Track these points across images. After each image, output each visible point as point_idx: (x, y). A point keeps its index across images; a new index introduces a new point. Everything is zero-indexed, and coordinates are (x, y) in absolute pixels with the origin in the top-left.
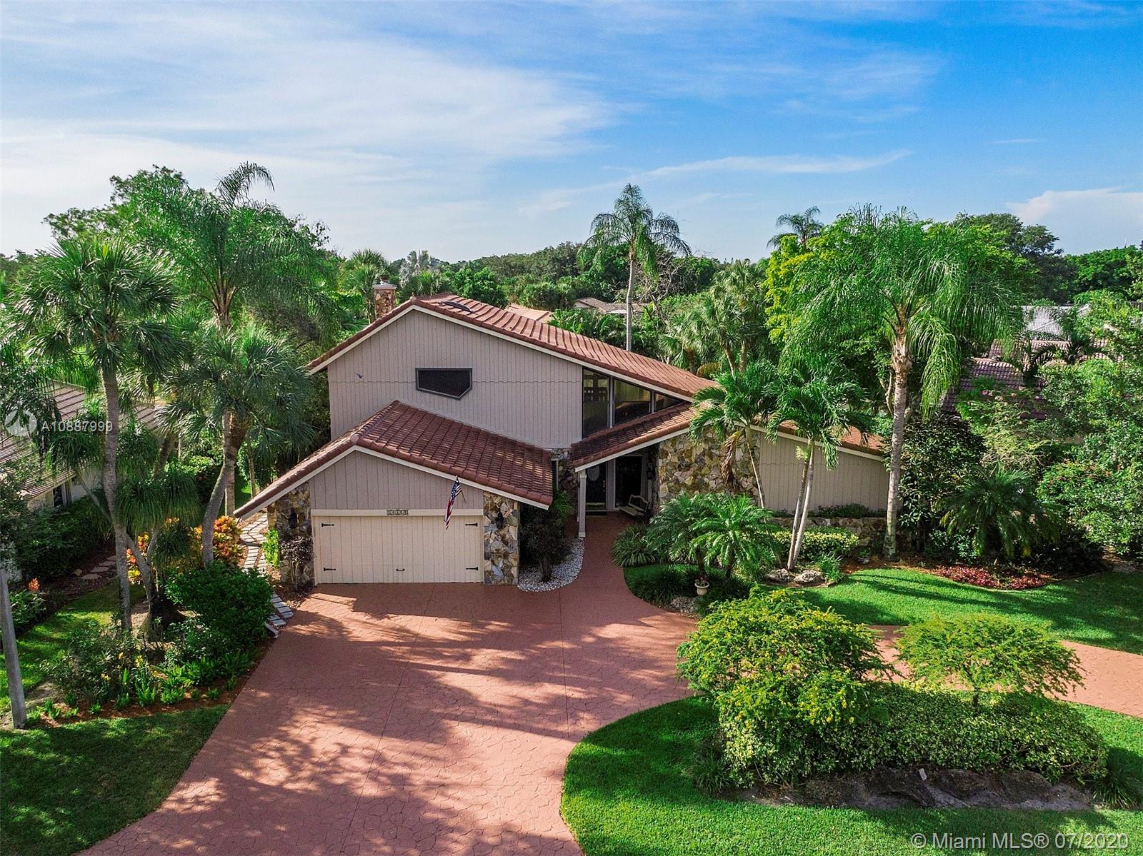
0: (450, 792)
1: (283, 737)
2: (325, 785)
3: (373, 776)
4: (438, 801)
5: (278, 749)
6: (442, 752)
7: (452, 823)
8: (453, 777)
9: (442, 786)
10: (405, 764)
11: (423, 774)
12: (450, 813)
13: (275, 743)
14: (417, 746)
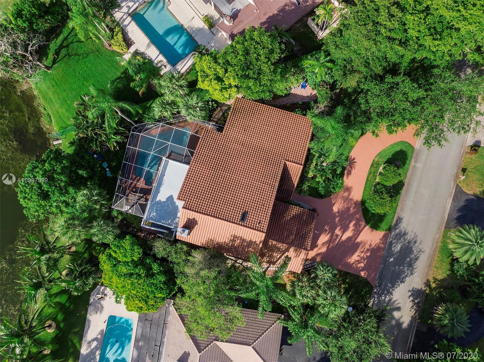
0: (372, 244)
1: (353, 264)
2: (366, 259)
3: (366, 253)
4: (373, 246)
5: (356, 264)
6: (363, 244)
7: (377, 245)
8: (369, 243)
9: (370, 245)
10: (365, 248)
11: (367, 247)
12: (376, 245)
13: (354, 265)
14: (360, 247)
